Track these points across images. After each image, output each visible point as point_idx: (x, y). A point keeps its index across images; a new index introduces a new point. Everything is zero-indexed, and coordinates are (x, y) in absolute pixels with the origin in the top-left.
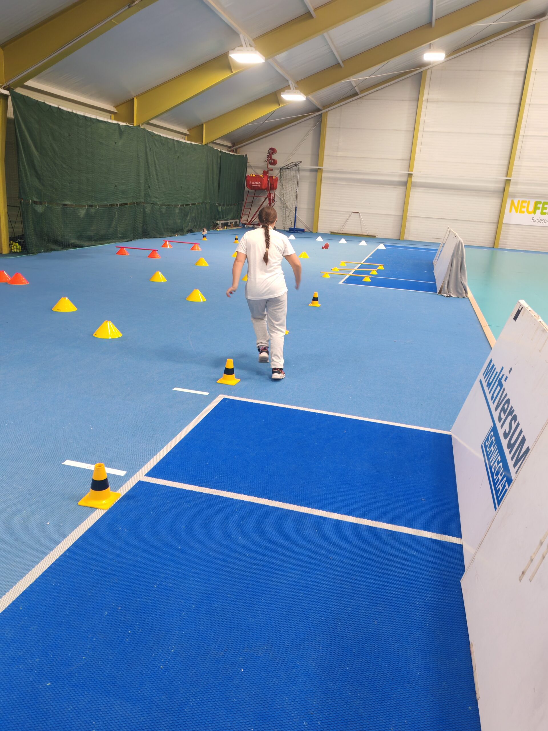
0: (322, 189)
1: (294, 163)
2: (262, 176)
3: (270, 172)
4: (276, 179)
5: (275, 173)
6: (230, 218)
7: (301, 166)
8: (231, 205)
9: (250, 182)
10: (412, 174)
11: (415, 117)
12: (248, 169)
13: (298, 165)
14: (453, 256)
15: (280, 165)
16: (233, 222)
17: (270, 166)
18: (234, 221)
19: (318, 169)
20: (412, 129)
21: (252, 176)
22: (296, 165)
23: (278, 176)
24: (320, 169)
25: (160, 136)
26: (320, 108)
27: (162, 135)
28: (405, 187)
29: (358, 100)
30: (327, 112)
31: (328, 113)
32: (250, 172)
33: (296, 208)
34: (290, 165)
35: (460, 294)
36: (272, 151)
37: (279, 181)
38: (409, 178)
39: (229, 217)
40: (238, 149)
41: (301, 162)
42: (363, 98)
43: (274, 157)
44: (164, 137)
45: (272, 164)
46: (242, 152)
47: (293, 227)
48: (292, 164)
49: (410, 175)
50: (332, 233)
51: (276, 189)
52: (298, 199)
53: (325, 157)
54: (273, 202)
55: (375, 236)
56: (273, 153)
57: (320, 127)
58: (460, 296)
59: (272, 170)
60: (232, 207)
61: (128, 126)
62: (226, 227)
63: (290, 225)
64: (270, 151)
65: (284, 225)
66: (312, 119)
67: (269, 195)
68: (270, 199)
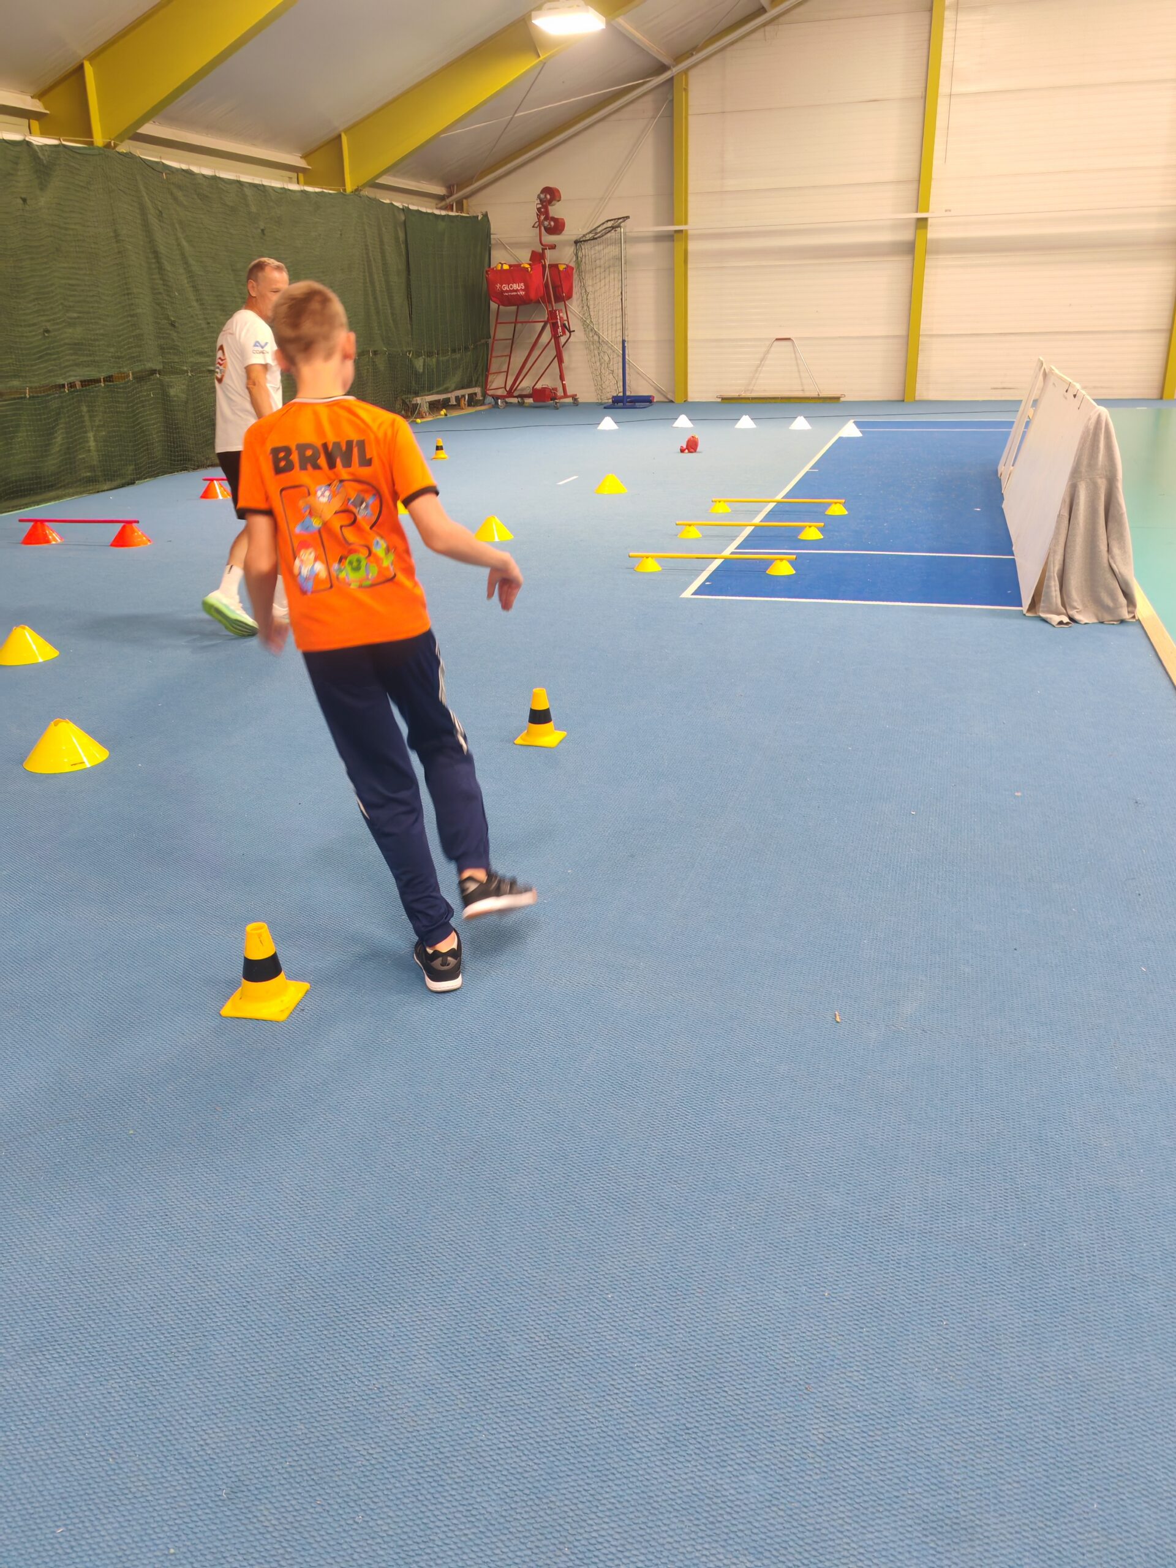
0: (690, 286)
1: (610, 224)
2: (527, 266)
3: (548, 253)
4: (569, 269)
5: (563, 256)
6: (453, 386)
7: (627, 228)
8: (454, 351)
9: (498, 286)
10: (925, 220)
11: (925, 59)
12: (493, 253)
13: (619, 226)
14: (1075, 473)
15: (574, 229)
16: (464, 396)
17: (549, 239)
18: (466, 392)
19: (676, 231)
20: (919, 93)
21: (502, 270)
22: (613, 228)
23: (572, 264)
24: (681, 231)
25: (188, 172)
26: (666, 61)
27: (195, 169)
28: (908, 258)
29: (768, 28)
30: (686, 72)
31: (693, 74)
32: (501, 259)
33: (624, 342)
34: (599, 229)
35: (1107, 609)
36: (550, 195)
37: (575, 276)
38: (919, 231)
39: (452, 383)
40: (465, 201)
41: (628, 217)
42: (782, 19)
43: (556, 210)
44: (204, 176)
45: (551, 231)
46: (475, 208)
47: (621, 394)
48: (605, 226)
49: (922, 223)
50: (724, 399)
51: (569, 296)
52: (628, 319)
53: (691, 198)
54: (564, 333)
55: (838, 398)
56: (550, 202)
57: (672, 116)
58: (1107, 617)
59: (553, 247)
60: (458, 356)
61: (65, 146)
62: (443, 412)
63: (613, 389)
64: (542, 196)
65: (600, 389)
66: (649, 98)
67: (553, 315)
68: (554, 327)
